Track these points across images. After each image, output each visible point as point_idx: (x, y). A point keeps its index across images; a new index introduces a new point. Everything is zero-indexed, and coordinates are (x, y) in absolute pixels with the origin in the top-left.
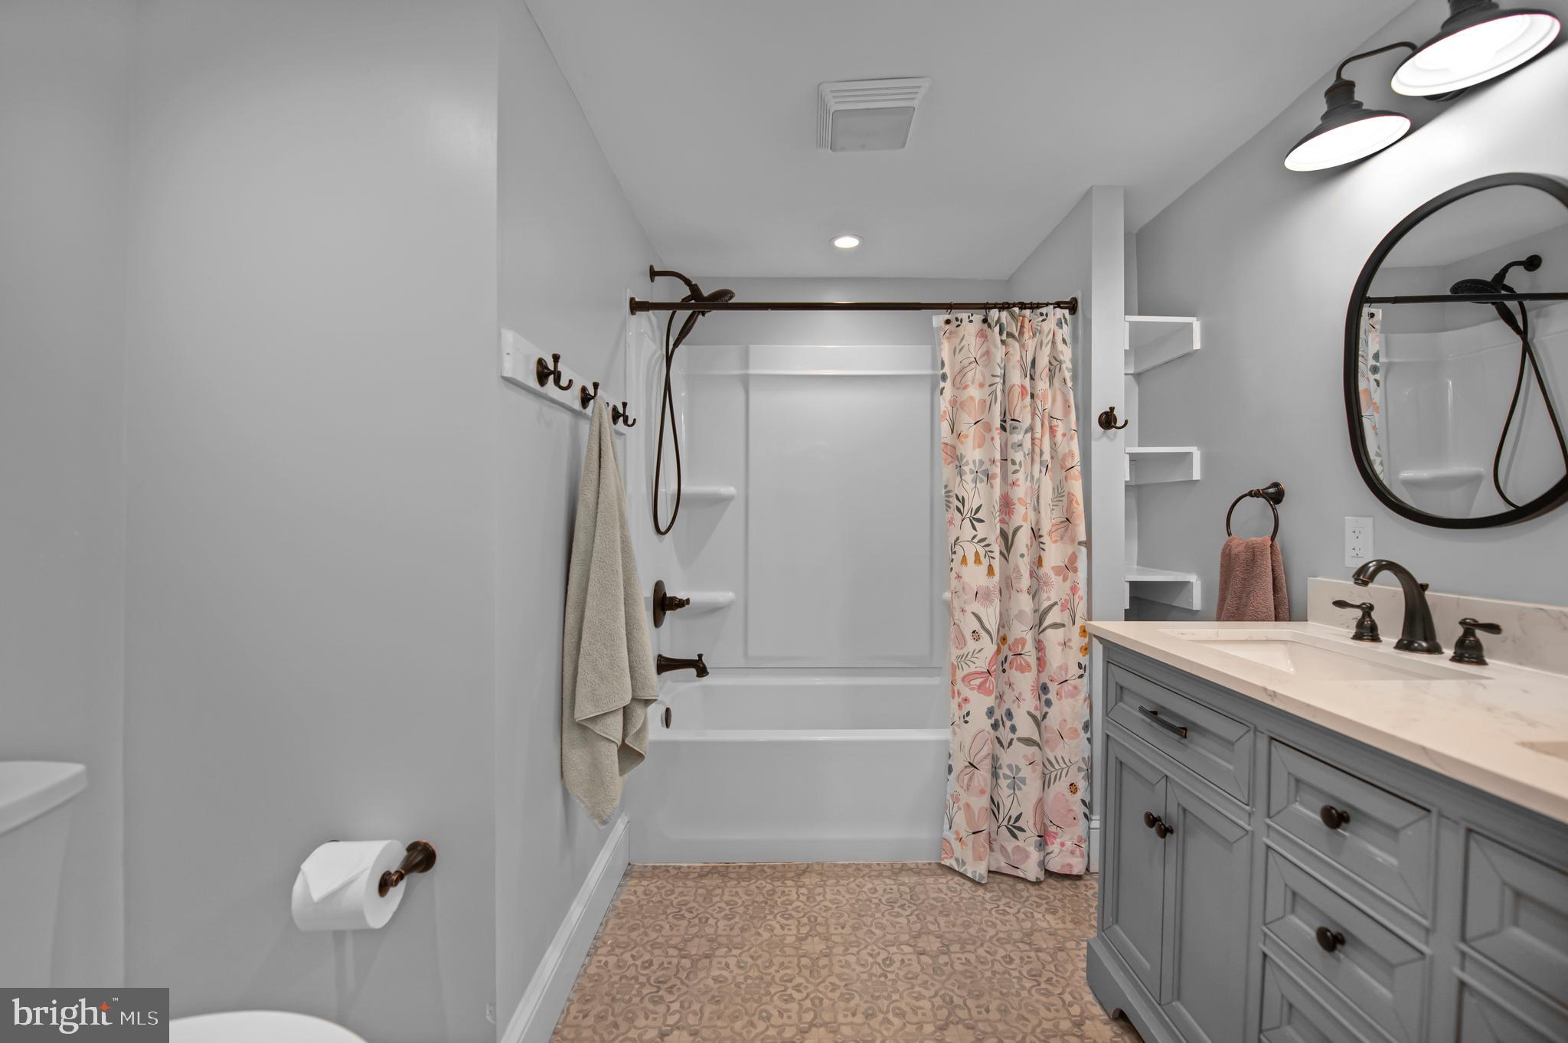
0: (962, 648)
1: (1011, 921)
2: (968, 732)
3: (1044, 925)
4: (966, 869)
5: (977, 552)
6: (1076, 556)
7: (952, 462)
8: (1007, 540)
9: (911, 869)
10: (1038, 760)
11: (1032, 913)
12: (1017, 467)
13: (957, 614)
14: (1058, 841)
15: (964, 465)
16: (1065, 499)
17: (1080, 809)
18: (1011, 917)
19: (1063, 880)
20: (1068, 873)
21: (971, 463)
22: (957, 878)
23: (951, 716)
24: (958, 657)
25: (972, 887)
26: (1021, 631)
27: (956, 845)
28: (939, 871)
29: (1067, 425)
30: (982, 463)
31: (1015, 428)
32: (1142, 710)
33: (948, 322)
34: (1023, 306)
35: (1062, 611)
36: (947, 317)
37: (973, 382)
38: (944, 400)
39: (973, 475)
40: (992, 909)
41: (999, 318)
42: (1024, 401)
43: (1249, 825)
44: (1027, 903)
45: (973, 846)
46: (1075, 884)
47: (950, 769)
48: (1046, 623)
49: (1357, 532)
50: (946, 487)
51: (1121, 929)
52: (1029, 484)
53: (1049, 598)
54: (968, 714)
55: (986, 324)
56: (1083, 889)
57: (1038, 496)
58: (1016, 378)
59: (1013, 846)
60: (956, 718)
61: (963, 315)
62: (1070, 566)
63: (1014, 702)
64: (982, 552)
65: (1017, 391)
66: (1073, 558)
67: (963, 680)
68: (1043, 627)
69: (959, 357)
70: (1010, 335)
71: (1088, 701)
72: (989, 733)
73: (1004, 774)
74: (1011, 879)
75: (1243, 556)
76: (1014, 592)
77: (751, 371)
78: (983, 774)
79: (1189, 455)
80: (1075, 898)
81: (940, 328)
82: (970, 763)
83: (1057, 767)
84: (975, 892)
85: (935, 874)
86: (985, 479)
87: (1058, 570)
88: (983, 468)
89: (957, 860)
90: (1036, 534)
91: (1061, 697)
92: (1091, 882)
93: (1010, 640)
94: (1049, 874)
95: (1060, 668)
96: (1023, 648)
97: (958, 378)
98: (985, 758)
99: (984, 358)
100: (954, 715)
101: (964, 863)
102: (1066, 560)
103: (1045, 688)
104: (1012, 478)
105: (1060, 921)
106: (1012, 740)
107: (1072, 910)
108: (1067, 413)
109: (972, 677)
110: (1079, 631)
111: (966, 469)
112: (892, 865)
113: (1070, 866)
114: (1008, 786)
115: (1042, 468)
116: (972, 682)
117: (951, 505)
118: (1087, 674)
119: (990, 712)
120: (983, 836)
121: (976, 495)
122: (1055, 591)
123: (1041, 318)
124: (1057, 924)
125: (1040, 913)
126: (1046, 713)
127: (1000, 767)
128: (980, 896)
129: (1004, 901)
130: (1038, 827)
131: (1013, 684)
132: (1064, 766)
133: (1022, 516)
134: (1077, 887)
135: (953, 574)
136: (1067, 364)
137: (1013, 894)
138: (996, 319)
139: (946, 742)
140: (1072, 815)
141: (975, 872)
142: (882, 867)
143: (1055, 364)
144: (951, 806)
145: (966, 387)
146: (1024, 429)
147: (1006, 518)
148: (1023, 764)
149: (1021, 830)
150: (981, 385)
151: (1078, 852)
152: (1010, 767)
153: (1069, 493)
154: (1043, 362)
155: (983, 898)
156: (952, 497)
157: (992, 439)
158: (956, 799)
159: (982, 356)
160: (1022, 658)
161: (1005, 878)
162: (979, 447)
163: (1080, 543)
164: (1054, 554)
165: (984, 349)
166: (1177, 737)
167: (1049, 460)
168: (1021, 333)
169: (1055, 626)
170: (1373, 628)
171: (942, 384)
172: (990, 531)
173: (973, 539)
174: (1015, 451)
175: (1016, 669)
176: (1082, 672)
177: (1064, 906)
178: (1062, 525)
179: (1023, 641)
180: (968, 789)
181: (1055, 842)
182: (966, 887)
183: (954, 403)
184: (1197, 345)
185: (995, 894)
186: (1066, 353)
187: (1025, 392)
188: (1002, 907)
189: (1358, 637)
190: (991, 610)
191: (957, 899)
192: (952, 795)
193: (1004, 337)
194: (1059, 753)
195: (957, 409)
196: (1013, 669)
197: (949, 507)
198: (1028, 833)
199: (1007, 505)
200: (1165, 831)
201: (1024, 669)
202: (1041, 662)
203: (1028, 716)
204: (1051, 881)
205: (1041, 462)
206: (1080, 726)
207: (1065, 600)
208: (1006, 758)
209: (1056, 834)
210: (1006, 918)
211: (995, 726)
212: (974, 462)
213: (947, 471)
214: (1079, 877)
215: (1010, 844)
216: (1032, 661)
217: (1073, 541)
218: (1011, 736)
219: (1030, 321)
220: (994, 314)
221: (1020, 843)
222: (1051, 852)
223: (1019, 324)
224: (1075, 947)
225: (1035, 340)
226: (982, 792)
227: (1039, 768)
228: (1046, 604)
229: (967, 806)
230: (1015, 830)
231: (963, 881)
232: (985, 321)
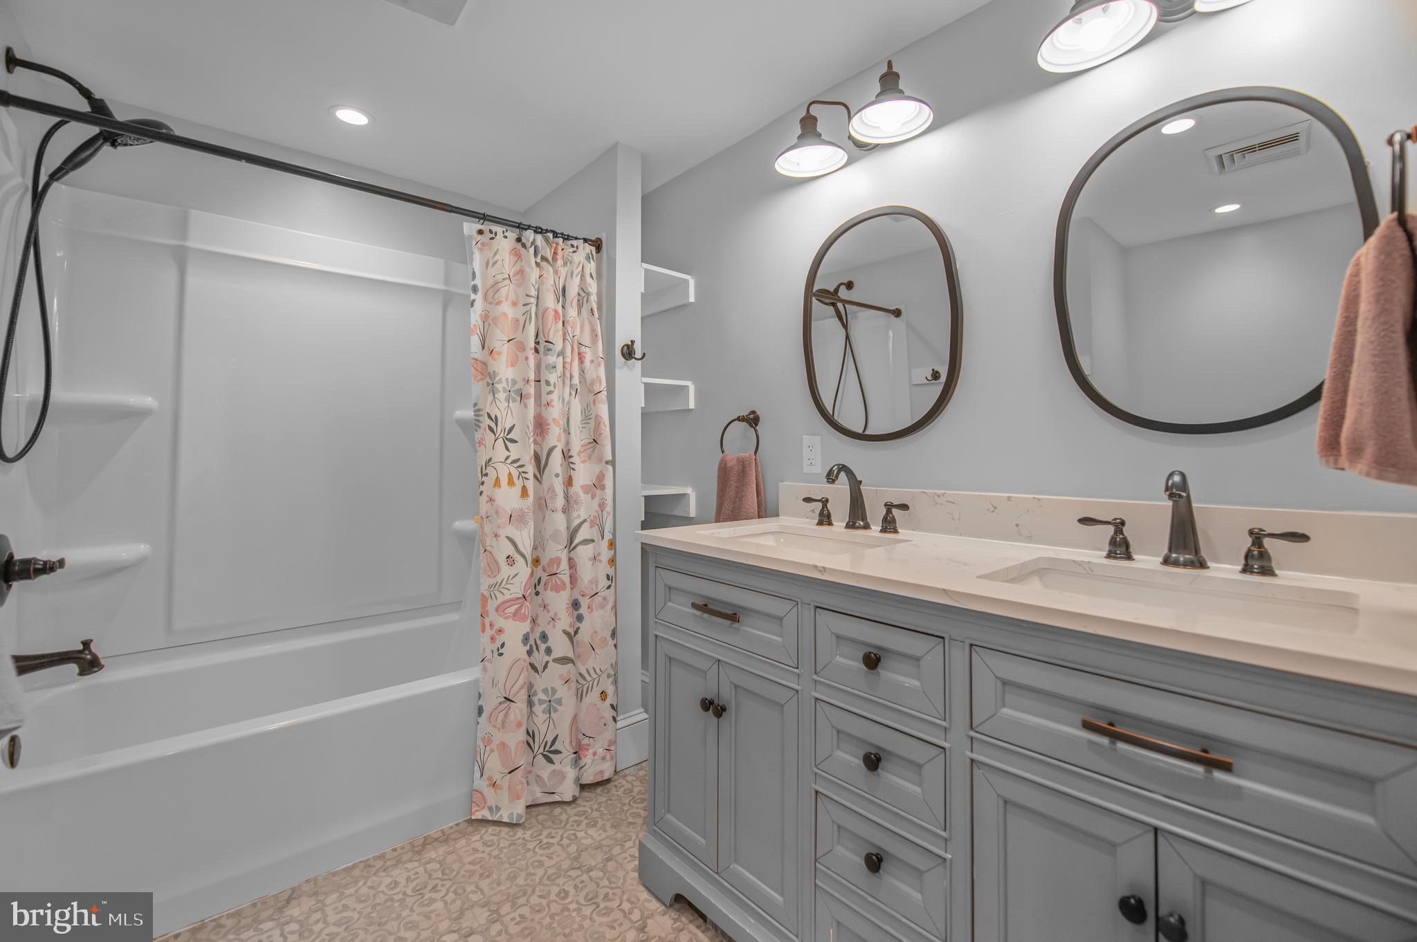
0: (495, 576)
1: (556, 852)
2: (501, 667)
3: (588, 841)
4: (501, 816)
5: (510, 473)
6: (604, 475)
7: (482, 379)
8: (540, 464)
9: (437, 839)
10: (573, 677)
11: (575, 834)
12: (551, 388)
13: (489, 541)
14: (591, 751)
15: (498, 383)
16: (592, 422)
17: (609, 713)
18: (556, 848)
19: (595, 789)
20: (600, 780)
21: (504, 380)
22: (491, 829)
23: (481, 651)
24: (490, 587)
25: (509, 832)
26: (556, 550)
27: (489, 793)
28: (470, 829)
29: (595, 353)
30: (514, 382)
31: (549, 350)
32: (694, 606)
33: (480, 232)
34: (555, 235)
35: (591, 527)
36: (480, 227)
37: (507, 300)
38: (474, 312)
39: (506, 394)
40: (534, 848)
41: (534, 240)
42: (557, 325)
43: (798, 685)
44: (568, 826)
45: (509, 787)
46: (607, 789)
47: (480, 711)
48: (577, 541)
49: (811, 446)
50: (475, 405)
51: (673, 816)
52: (561, 406)
53: (579, 516)
54: (503, 645)
55: (520, 244)
56: (613, 791)
57: (568, 418)
58: (550, 301)
59: (549, 771)
60: (488, 654)
61: (498, 229)
62: (598, 484)
63: (549, 623)
64: (515, 473)
65: (551, 314)
66: (601, 477)
67: (497, 610)
68: (574, 544)
69: (492, 271)
70: (544, 259)
71: (614, 609)
72: (525, 661)
73: (539, 700)
74: (548, 807)
75: (736, 469)
76: (548, 513)
77: (191, 244)
78: (520, 705)
79: (687, 387)
80: (610, 802)
81: (471, 237)
82: (505, 698)
83: (589, 679)
84: (514, 835)
85: (466, 834)
86: (519, 399)
87: (586, 489)
88: (517, 387)
89: (490, 809)
90: (566, 455)
91: (592, 610)
92: (619, 781)
93: (544, 562)
94: (583, 787)
95: (591, 582)
96: (558, 568)
97: (491, 293)
98: (522, 687)
99: (517, 277)
100: (484, 650)
101: (498, 809)
102: (594, 479)
103: (576, 604)
104: (545, 399)
105: (601, 832)
106: (547, 662)
107: (610, 815)
108: (594, 341)
109: (507, 605)
110: (607, 544)
111: (499, 387)
112: (412, 844)
113: (602, 772)
114: (543, 712)
115: (572, 391)
116: (507, 611)
117: (480, 424)
118: (613, 584)
119: (526, 639)
120: (519, 773)
121: (509, 414)
122: (585, 509)
123: (572, 250)
124: (600, 835)
125: (582, 831)
126: (578, 628)
127: (535, 694)
128: (520, 838)
129: (545, 833)
130: (574, 745)
131: (548, 605)
132: (596, 676)
133: (555, 436)
134: (609, 791)
135: (484, 498)
136: (594, 298)
137: (552, 822)
138: (531, 240)
139: (476, 682)
140: (603, 721)
141: (512, 814)
142: (399, 851)
143: (583, 292)
144: (482, 752)
145: (499, 303)
146: (557, 352)
147: (539, 439)
148: (558, 684)
149: (557, 752)
150: (515, 304)
151: (608, 757)
152: (545, 691)
153: (597, 416)
154: (573, 291)
155: (524, 839)
156: (482, 416)
157: (527, 358)
158: (487, 741)
159: (515, 275)
160: (557, 577)
161: (541, 809)
162: (512, 366)
163: (607, 462)
164: (583, 474)
165: (517, 267)
166: (728, 622)
167: (578, 383)
168: (554, 259)
169: (586, 542)
170: (829, 516)
171: (473, 296)
172: (524, 451)
173: (506, 460)
174: (550, 373)
175: (551, 590)
176: (609, 582)
177: (602, 814)
178: (590, 446)
179: (558, 561)
180: (503, 727)
181: (588, 753)
182: (503, 834)
183: (485, 318)
184: (692, 299)
185: (534, 829)
186: (593, 287)
187: (557, 317)
188: (545, 841)
189: (820, 523)
190: (525, 533)
191: (496, 852)
192: (483, 739)
193: (539, 260)
194: (590, 665)
195: (489, 325)
196: (549, 590)
197: (479, 427)
198: (565, 753)
199: (541, 426)
200: (720, 711)
201: (557, 589)
202: (573, 579)
203: (563, 634)
204: (586, 794)
205: (571, 386)
206: (608, 634)
207: (594, 517)
208: (541, 683)
209: (589, 745)
210: (552, 850)
211: (530, 653)
212: (507, 380)
213: (477, 388)
214: (608, 781)
215: (545, 770)
216: (566, 579)
217: (600, 460)
218: (547, 658)
219: (563, 249)
220: (529, 235)
221: (557, 767)
222: (584, 765)
223: (553, 251)
224: (621, 851)
225: (566, 269)
226: (519, 725)
227: (574, 685)
228: (577, 522)
229: (503, 745)
230: (550, 754)
231: (498, 829)
232: (519, 240)
